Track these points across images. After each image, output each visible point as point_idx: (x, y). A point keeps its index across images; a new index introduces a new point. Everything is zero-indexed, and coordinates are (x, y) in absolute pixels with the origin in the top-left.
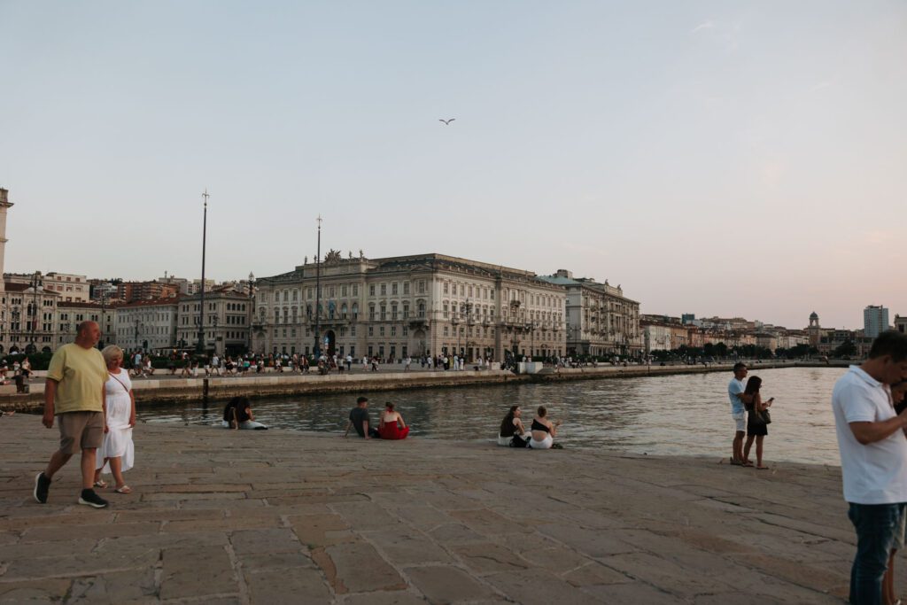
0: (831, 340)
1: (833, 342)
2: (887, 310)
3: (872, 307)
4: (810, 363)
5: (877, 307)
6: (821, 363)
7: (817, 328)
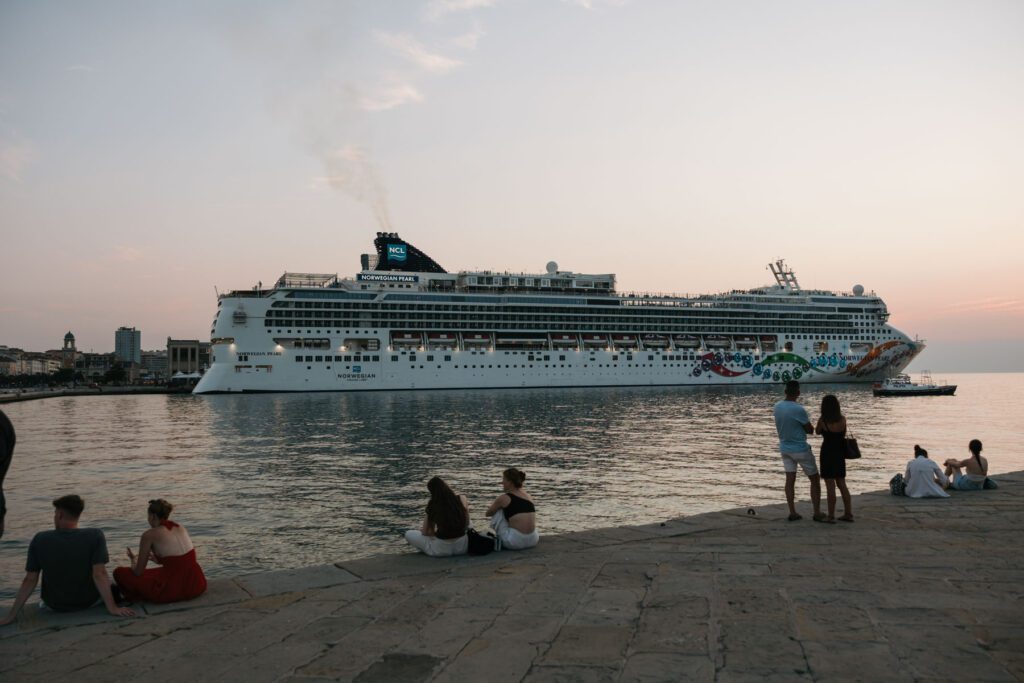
0: (88, 365)
1: (91, 367)
2: (139, 332)
3: (124, 329)
4: (81, 390)
5: (130, 329)
6: (91, 390)
7: (73, 350)
